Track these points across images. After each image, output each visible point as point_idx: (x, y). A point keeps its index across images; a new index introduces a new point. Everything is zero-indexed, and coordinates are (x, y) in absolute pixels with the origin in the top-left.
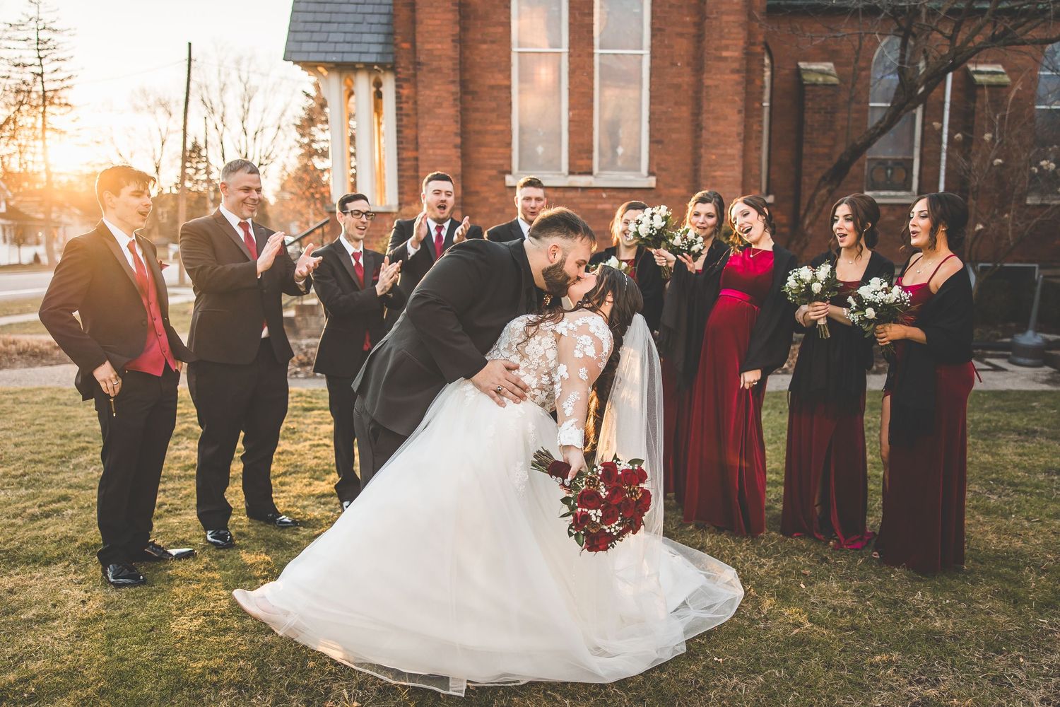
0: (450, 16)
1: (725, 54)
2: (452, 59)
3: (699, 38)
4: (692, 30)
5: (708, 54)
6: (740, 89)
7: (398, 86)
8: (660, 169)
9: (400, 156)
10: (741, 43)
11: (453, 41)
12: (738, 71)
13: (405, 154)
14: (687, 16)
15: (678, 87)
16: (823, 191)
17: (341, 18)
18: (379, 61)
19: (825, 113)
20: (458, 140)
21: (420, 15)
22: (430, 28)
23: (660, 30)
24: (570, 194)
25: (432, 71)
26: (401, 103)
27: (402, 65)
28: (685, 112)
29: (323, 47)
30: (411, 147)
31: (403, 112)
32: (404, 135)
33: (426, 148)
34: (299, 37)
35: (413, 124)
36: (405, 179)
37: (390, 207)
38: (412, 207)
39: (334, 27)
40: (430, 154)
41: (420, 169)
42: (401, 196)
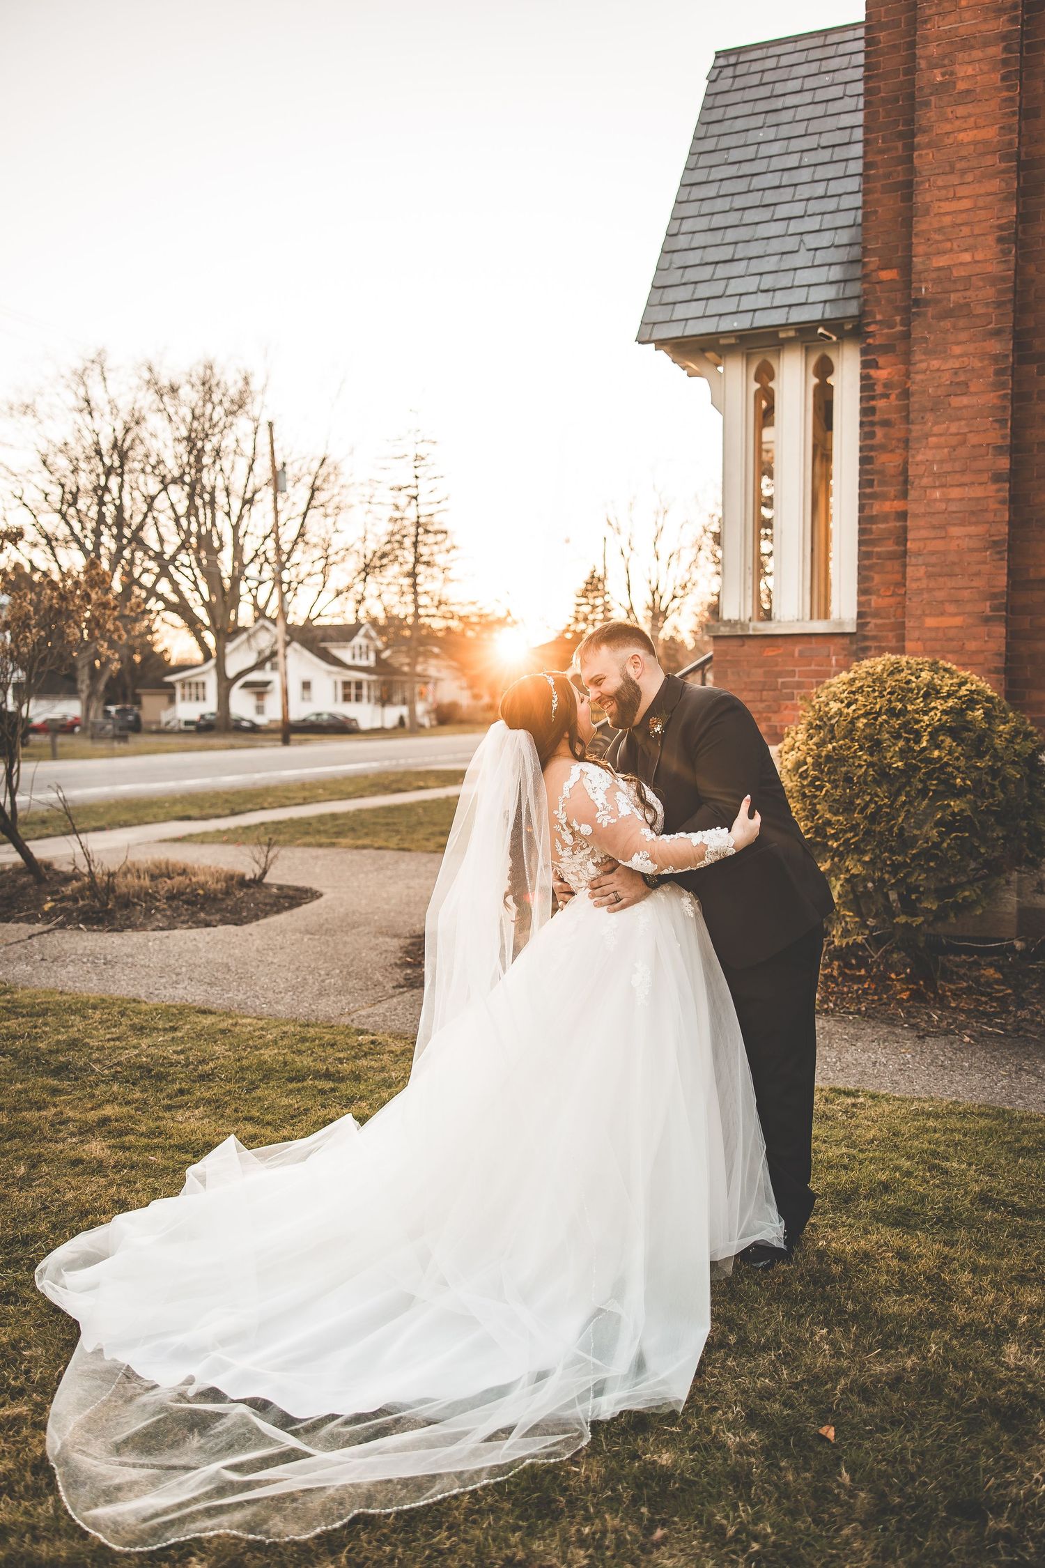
0: (995, 185)
2: (993, 280)
7: (865, 365)
9: (867, 512)
11: (1001, 240)
13: (877, 508)
17: (756, 248)
18: (827, 316)
20: (1004, 463)
21: (925, 198)
22: (948, 220)
25: (947, 314)
26: (873, 398)
27: (879, 317)
29: (715, 307)
30: (892, 491)
31: (876, 418)
32: (876, 466)
33: (925, 488)
34: (671, 295)
35: (899, 440)
36: (875, 561)
37: (840, 623)
38: (887, 621)
39: (739, 268)
40: (935, 500)
41: (910, 535)
42: (863, 598)
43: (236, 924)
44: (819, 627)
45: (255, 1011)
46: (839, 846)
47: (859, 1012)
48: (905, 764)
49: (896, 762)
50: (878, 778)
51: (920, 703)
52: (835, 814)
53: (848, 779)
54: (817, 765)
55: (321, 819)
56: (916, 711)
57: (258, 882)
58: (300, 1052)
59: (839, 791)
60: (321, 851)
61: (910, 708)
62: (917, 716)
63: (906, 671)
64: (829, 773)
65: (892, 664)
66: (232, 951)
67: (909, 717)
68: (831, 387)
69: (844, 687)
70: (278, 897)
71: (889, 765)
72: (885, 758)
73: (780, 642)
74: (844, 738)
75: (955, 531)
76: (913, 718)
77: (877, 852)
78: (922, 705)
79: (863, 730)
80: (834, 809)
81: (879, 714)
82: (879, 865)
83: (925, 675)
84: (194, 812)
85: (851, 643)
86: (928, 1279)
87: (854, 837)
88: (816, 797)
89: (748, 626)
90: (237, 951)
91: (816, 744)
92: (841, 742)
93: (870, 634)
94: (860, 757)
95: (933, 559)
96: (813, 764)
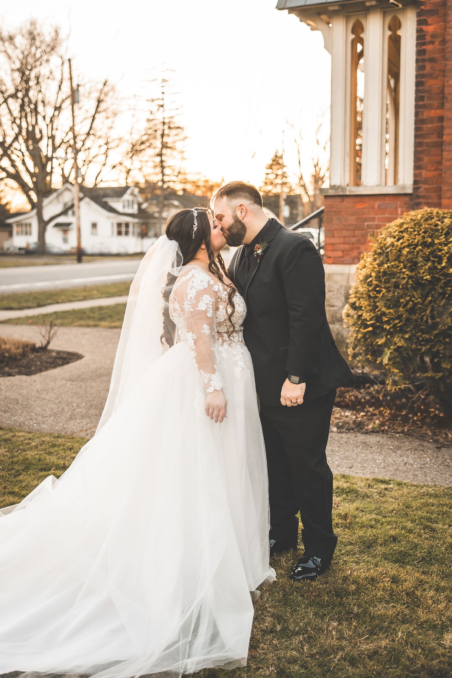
7: (420, 23)
9: (420, 117)
13: (426, 114)
26: (424, 44)
30: (435, 103)
31: (426, 57)
32: (426, 87)
35: (440, 71)
36: (425, 148)
37: (404, 187)
38: (432, 186)
41: (446, 132)
42: (417, 172)
43: (27, 375)
44: (390, 189)
45: (29, 428)
46: (390, 328)
47: (403, 432)
48: (432, 277)
49: (426, 276)
50: (415, 286)
51: (443, 239)
52: (388, 308)
53: (396, 286)
54: (378, 278)
55: (92, 310)
56: (440, 244)
57: (44, 349)
58: (50, 454)
59: (391, 294)
60: (88, 330)
61: (436, 241)
62: (440, 247)
63: (436, 219)
64: (385, 282)
65: (428, 214)
66: (21, 392)
67: (435, 247)
68: (400, 37)
69: (397, 228)
70: (56, 358)
71: (422, 278)
72: (420, 273)
73: (366, 199)
74: (395, 260)
76: (438, 248)
77: (414, 332)
78: (444, 240)
79: (407, 256)
80: (387, 305)
81: (417, 245)
82: (415, 341)
83: (447, 221)
84: (15, 305)
85: (411, 200)
86: (407, 594)
87: (399, 323)
88: (377, 297)
89: (346, 189)
90: (24, 391)
91: (378, 264)
92: (393, 263)
93: (421, 194)
94: (404, 273)
96: (376, 277)
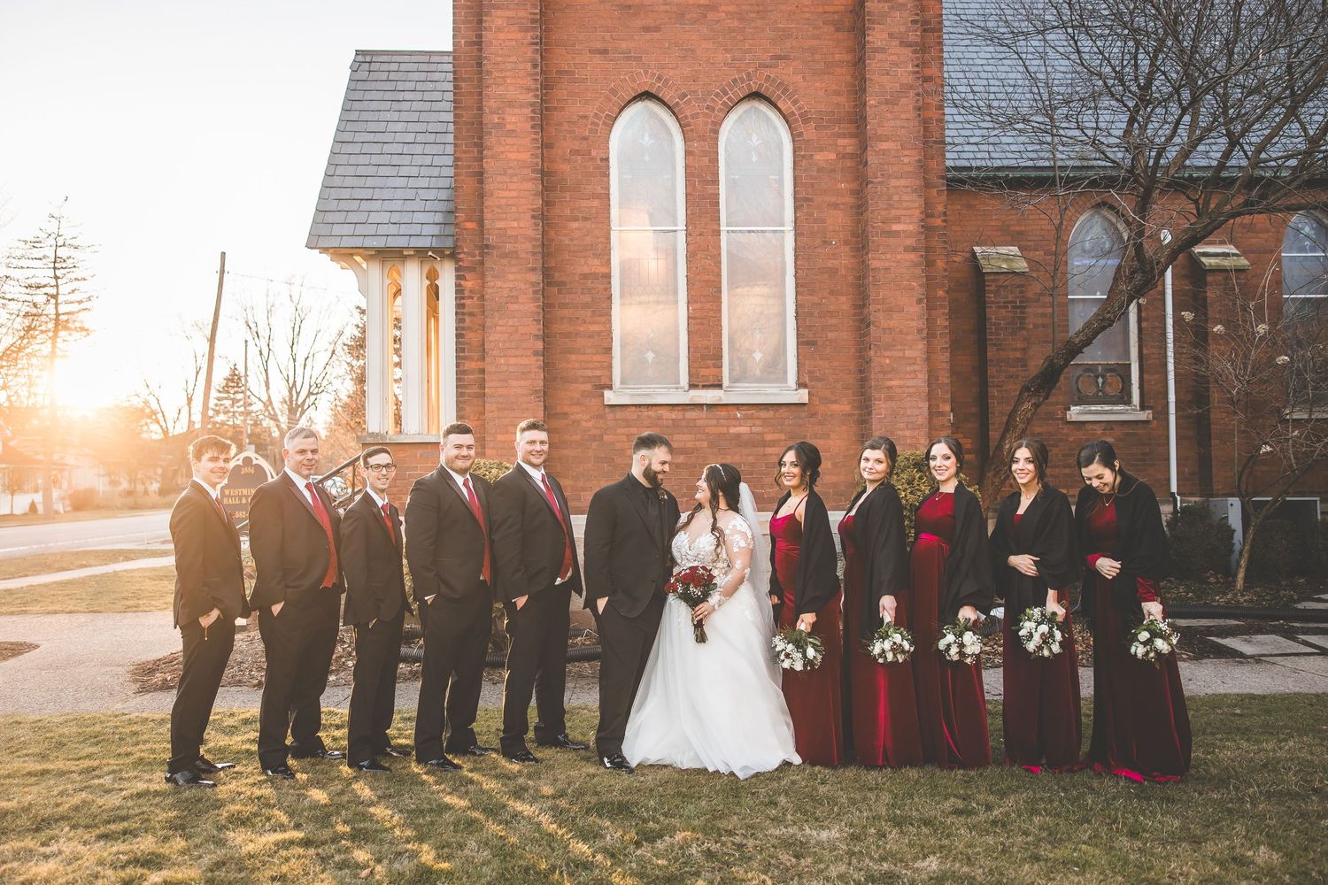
0: (529, 186)
1: (895, 227)
2: (531, 239)
3: (860, 208)
4: (849, 200)
5: (873, 227)
6: (918, 271)
7: (458, 277)
8: (813, 378)
9: (461, 368)
10: (917, 213)
11: (533, 217)
12: (914, 249)
13: (468, 365)
14: (842, 182)
15: (833, 272)
16: (1027, 406)
17: (387, 194)
18: (434, 245)
19: (1013, 307)
20: (540, 345)
21: (489, 186)
22: (503, 202)
23: (806, 200)
24: (691, 414)
25: (505, 255)
26: (463, 298)
27: (466, 250)
28: (844, 303)
29: (360, 230)
30: (476, 355)
31: (466, 311)
32: (466, 340)
33: (495, 357)
34: (330, 217)
35: (480, 325)
36: (466, 398)
39: (376, 205)
40: (502, 364)
41: (487, 384)
63: (483, 469)
68: (438, 287)
73: (408, 447)
75: (514, 383)
83: (494, 471)
89: (387, 437)
95: (501, 400)
